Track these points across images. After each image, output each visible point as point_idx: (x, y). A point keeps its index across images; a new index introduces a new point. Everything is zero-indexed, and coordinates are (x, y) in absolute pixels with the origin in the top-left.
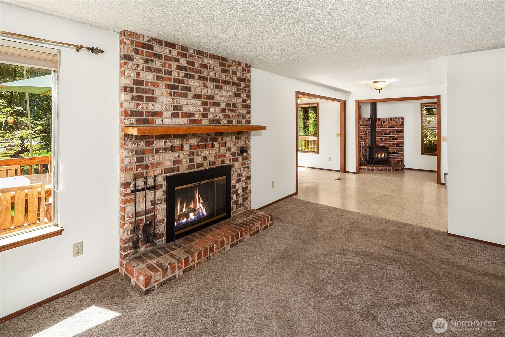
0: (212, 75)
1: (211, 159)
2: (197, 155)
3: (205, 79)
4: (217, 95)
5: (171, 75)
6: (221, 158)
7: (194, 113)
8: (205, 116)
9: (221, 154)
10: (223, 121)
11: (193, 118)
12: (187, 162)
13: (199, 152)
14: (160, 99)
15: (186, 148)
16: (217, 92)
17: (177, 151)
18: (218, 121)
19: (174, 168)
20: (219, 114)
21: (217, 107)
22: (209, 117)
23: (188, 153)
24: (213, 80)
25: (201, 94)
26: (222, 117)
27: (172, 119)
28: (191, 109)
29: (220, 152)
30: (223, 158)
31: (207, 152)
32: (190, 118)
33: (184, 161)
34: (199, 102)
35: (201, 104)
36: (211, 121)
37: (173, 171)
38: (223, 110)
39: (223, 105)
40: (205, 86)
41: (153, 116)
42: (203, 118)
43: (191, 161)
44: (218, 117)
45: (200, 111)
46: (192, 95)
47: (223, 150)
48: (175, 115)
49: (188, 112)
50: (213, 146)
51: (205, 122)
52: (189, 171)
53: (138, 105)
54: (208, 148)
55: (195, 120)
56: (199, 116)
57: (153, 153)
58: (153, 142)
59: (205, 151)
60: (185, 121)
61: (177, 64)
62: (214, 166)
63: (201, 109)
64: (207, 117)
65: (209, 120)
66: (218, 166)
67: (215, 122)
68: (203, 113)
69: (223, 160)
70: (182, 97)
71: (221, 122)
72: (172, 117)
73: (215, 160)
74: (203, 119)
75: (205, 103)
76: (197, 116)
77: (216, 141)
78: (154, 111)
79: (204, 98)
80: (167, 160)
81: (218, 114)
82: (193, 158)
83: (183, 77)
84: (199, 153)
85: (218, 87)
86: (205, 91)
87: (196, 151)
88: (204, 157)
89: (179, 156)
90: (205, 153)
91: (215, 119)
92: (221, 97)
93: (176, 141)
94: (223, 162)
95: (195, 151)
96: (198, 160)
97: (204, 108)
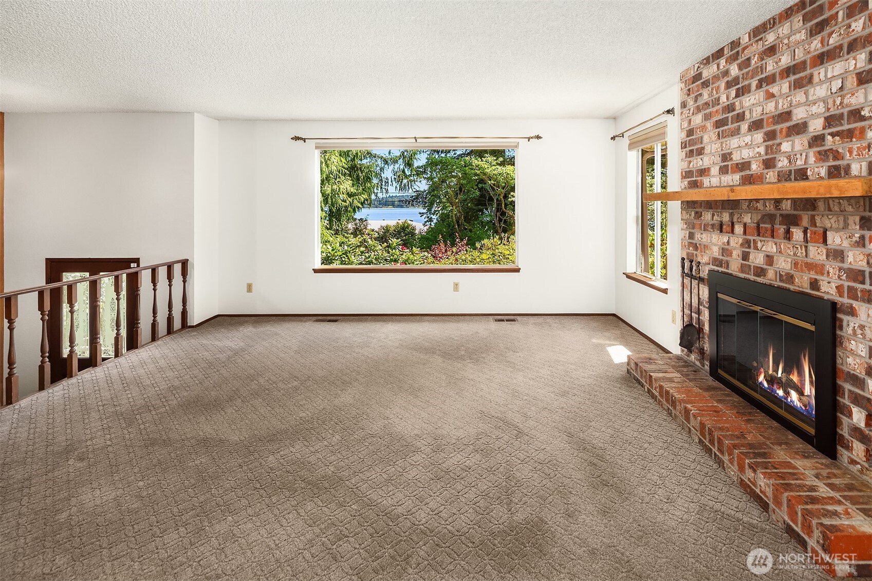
0: (785, 60)
1: (783, 264)
2: (756, 248)
3: (771, 80)
4: (799, 105)
5: (719, 104)
6: (809, 270)
7: (750, 162)
8: (769, 164)
9: (809, 260)
10: (816, 170)
11: (748, 172)
12: (739, 256)
13: (759, 243)
14: (707, 150)
15: (739, 229)
16: (799, 96)
17: (726, 232)
18: (802, 174)
19: (722, 260)
20: (804, 154)
21: (799, 136)
22: (780, 165)
23: (741, 241)
24: (788, 71)
25: (762, 117)
26: (812, 159)
27: (720, 179)
28: (746, 154)
29: (806, 256)
30: (817, 273)
31: (774, 246)
32: (743, 173)
33: (735, 253)
34: (759, 136)
35: (762, 140)
36: (784, 177)
37: (721, 266)
38: (817, 140)
39: (816, 126)
40: (771, 96)
41: (701, 176)
42: (767, 168)
43: (745, 257)
44: (800, 163)
45: (759, 154)
46: (746, 127)
47: (817, 253)
48: (724, 170)
49: (741, 162)
50: (788, 236)
51: (771, 175)
52: (742, 275)
53: (690, 162)
54: (778, 237)
55: (752, 175)
56: (759, 167)
57: (701, 229)
58: (702, 213)
59: (770, 243)
60: (736, 178)
61: (726, 79)
62: (792, 287)
63: (762, 150)
64: (774, 166)
65: (778, 172)
66: (801, 289)
67: (793, 177)
68: (765, 157)
69: (816, 279)
70: (732, 136)
71: (809, 173)
72: (719, 173)
73: (792, 272)
74: (766, 171)
75: (771, 136)
76: (754, 166)
77: (796, 224)
78: (703, 168)
79: (768, 125)
80: (715, 245)
81: (801, 155)
82: (749, 252)
83: (733, 99)
84: (759, 245)
85: (798, 85)
86: (770, 107)
87: (754, 240)
88: (768, 256)
89: (728, 243)
90: (770, 247)
91: (793, 168)
92: (809, 105)
93: (724, 214)
94: (815, 284)
95: (751, 238)
96: (757, 259)
97: (767, 147)
